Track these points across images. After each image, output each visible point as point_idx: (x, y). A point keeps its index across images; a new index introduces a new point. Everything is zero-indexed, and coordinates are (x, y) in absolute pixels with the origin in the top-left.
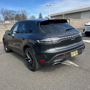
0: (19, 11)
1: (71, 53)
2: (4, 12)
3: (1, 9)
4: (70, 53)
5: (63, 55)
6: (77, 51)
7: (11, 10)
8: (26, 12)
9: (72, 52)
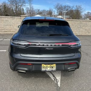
0: (73, 7)
1: (43, 65)
2: (59, 7)
3: (57, 4)
4: (41, 64)
5: (27, 64)
6: (55, 65)
7: (66, 5)
8: (81, 8)
9: (45, 64)
